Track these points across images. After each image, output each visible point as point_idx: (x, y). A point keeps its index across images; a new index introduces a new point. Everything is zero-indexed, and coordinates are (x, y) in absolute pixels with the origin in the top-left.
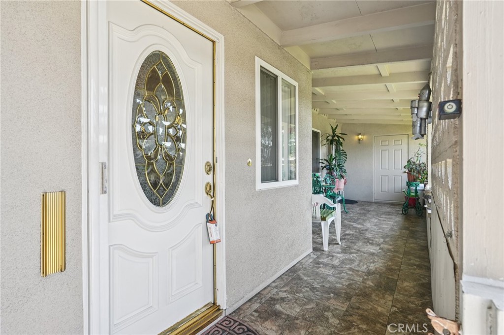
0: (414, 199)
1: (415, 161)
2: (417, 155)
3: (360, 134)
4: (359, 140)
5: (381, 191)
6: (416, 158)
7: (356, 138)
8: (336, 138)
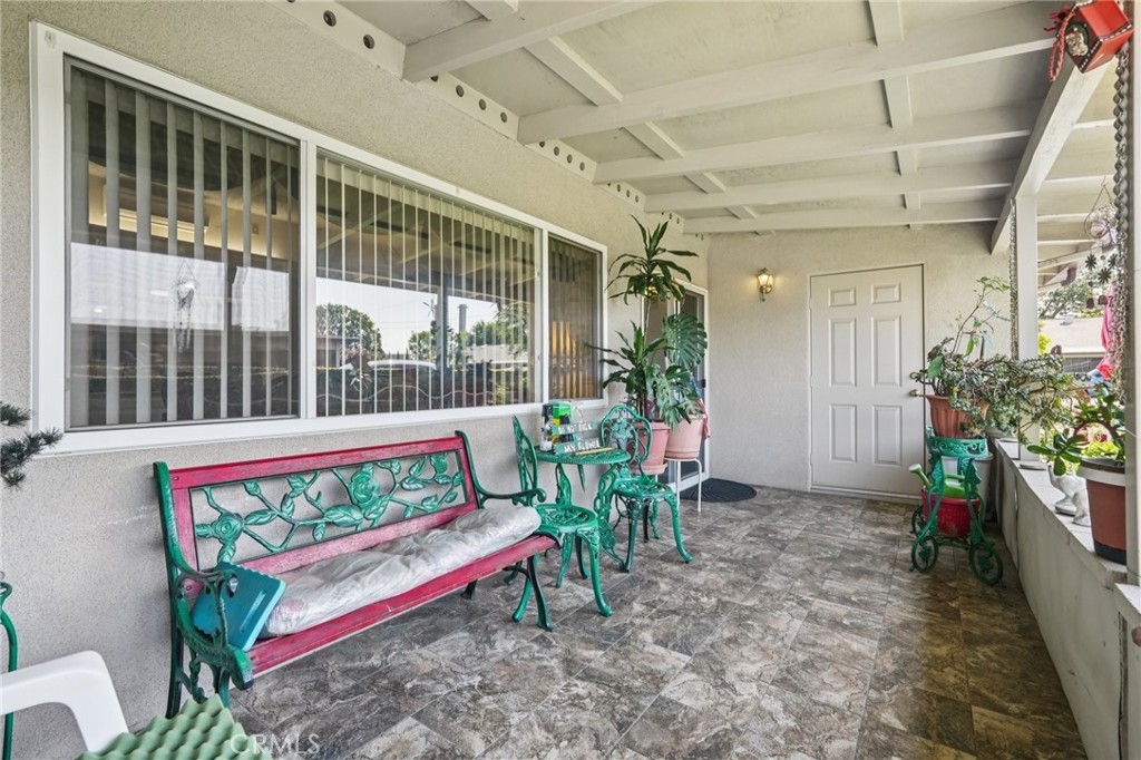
0: (963, 506)
1: (962, 350)
2: (970, 326)
3: (763, 271)
4: (761, 289)
5: (834, 457)
6: (966, 340)
7: (752, 284)
8: (657, 271)
